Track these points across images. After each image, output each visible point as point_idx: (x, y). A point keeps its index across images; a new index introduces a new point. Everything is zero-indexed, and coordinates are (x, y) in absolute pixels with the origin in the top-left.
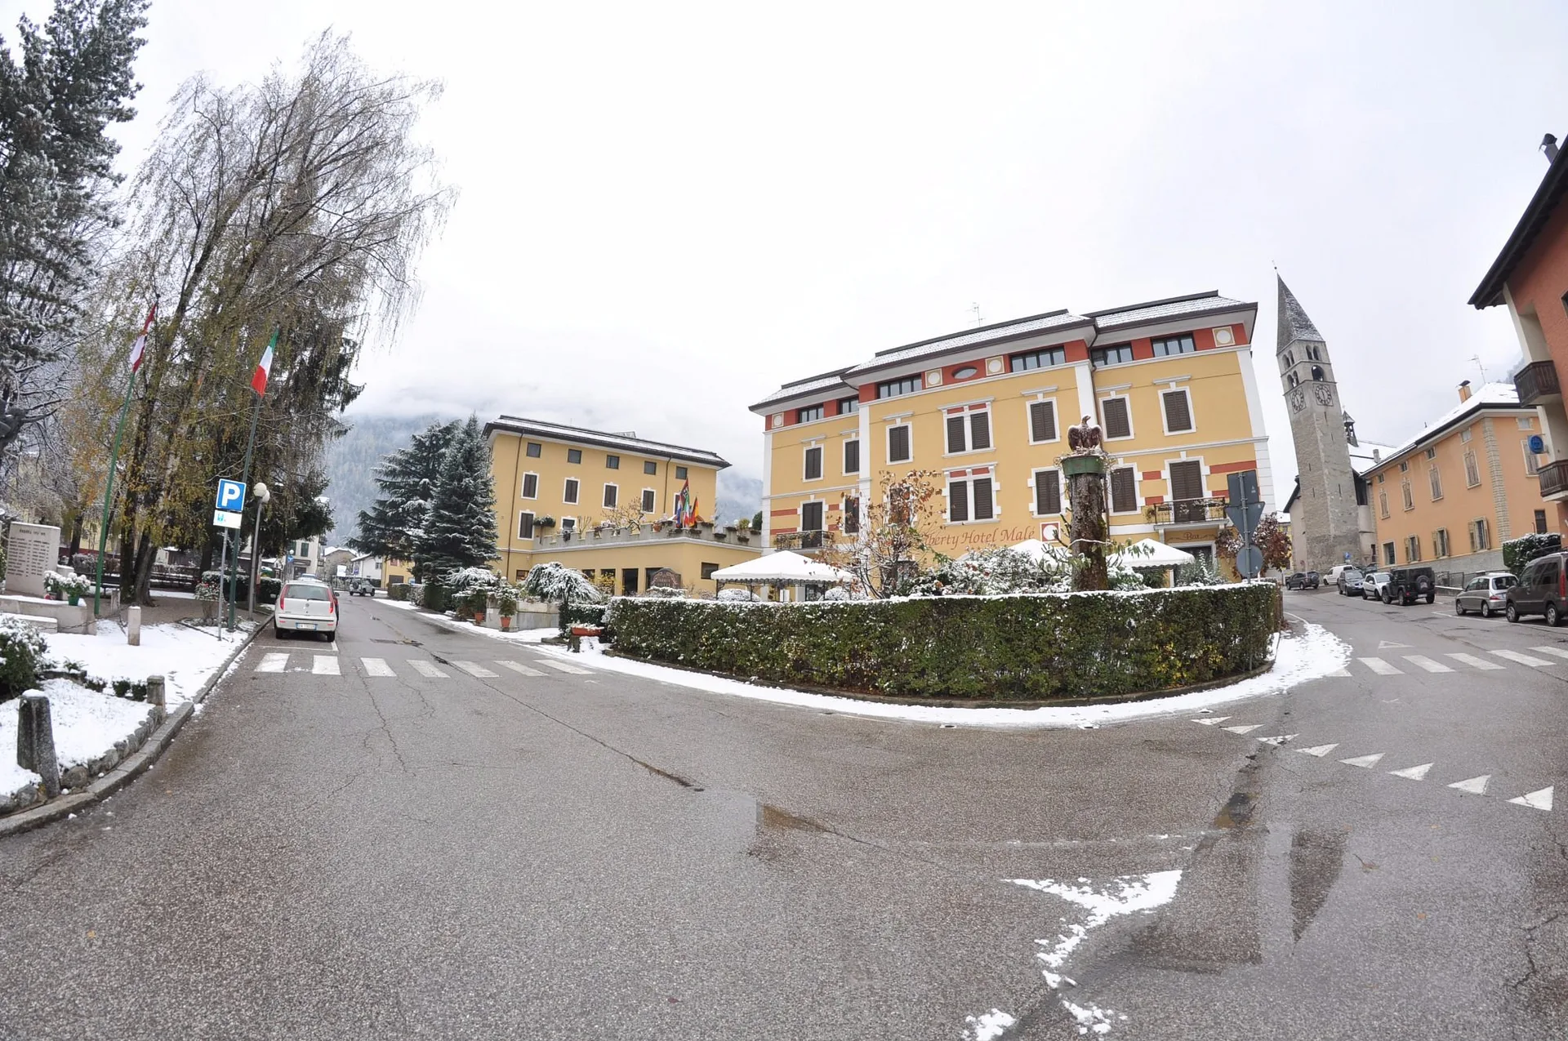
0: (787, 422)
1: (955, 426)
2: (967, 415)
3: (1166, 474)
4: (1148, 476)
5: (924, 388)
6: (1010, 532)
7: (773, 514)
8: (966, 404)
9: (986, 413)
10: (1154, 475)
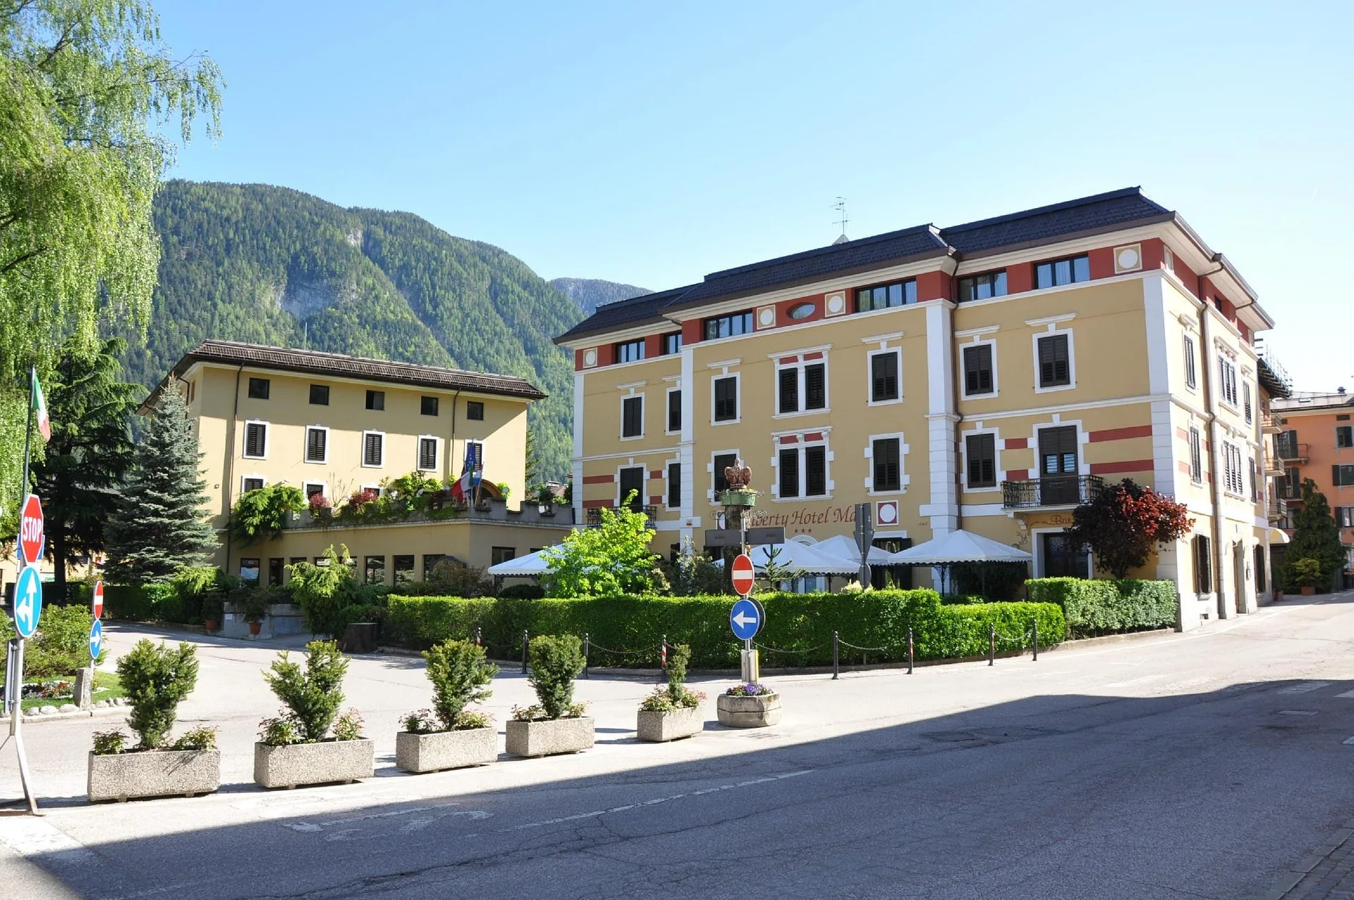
0: (601, 362)
1: (788, 379)
2: (801, 366)
3: (1033, 442)
4: (1012, 444)
5: (755, 330)
6: (843, 512)
7: (586, 480)
8: (800, 353)
9: (823, 365)
10: (1021, 443)
